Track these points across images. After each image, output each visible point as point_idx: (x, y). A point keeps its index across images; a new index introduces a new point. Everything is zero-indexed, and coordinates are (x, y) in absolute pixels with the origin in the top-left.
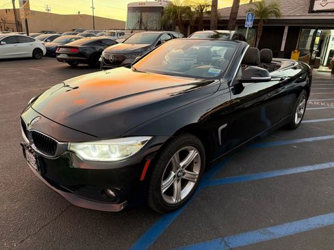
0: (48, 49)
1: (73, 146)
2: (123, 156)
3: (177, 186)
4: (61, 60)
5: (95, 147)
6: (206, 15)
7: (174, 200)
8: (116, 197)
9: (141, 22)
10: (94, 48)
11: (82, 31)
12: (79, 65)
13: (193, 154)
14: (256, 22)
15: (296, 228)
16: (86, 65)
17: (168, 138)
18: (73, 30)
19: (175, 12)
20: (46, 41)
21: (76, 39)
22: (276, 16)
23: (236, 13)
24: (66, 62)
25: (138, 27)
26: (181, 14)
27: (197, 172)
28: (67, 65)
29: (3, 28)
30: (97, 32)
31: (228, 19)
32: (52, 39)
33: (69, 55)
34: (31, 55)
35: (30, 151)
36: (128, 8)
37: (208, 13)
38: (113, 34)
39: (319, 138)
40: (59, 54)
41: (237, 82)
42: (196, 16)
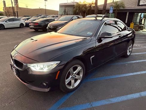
0: (26, 24)
1: (30, 65)
2: (48, 69)
3: (73, 81)
4: (31, 28)
5: (37, 66)
6: (93, 8)
7: (71, 87)
8: (46, 85)
9: (65, 11)
10: (45, 23)
11: (41, 15)
12: (39, 30)
13: (79, 68)
14: (114, 10)
15: (121, 99)
16: (42, 30)
17: (67, 62)
18: (37, 15)
19: (79, 7)
20: (25, 20)
21: (38, 19)
22: (123, 8)
23: (106, 7)
24: (33, 29)
25: (64, 14)
26: (82, 8)
27: (81, 75)
28: (34, 30)
29: (8, 15)
30: (47, 16)
31: (102, 9)
32: (28, 19)
33: (34, 26)
34: (19, 26)
35: (14, 67)
36: (60, 6)
37: (94, 7)
38: (54, 17)
39: (138, 61)
40: (30, 26)
41: (99, 38)
42: (88, 8)
